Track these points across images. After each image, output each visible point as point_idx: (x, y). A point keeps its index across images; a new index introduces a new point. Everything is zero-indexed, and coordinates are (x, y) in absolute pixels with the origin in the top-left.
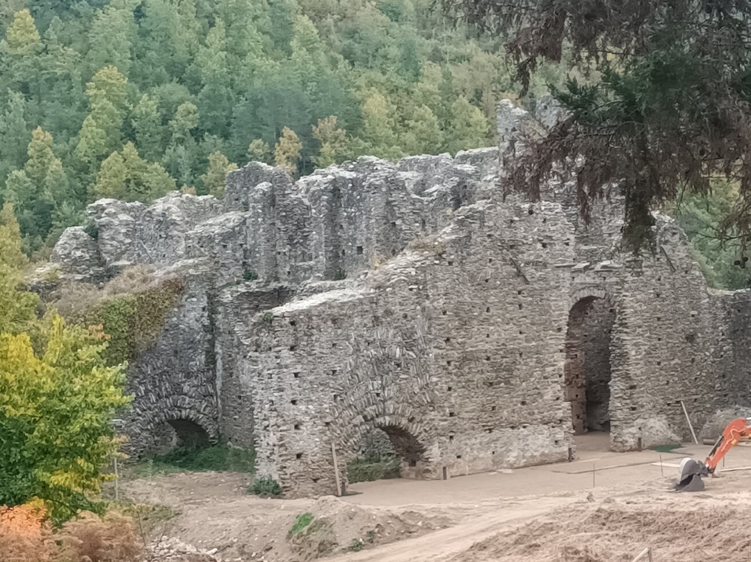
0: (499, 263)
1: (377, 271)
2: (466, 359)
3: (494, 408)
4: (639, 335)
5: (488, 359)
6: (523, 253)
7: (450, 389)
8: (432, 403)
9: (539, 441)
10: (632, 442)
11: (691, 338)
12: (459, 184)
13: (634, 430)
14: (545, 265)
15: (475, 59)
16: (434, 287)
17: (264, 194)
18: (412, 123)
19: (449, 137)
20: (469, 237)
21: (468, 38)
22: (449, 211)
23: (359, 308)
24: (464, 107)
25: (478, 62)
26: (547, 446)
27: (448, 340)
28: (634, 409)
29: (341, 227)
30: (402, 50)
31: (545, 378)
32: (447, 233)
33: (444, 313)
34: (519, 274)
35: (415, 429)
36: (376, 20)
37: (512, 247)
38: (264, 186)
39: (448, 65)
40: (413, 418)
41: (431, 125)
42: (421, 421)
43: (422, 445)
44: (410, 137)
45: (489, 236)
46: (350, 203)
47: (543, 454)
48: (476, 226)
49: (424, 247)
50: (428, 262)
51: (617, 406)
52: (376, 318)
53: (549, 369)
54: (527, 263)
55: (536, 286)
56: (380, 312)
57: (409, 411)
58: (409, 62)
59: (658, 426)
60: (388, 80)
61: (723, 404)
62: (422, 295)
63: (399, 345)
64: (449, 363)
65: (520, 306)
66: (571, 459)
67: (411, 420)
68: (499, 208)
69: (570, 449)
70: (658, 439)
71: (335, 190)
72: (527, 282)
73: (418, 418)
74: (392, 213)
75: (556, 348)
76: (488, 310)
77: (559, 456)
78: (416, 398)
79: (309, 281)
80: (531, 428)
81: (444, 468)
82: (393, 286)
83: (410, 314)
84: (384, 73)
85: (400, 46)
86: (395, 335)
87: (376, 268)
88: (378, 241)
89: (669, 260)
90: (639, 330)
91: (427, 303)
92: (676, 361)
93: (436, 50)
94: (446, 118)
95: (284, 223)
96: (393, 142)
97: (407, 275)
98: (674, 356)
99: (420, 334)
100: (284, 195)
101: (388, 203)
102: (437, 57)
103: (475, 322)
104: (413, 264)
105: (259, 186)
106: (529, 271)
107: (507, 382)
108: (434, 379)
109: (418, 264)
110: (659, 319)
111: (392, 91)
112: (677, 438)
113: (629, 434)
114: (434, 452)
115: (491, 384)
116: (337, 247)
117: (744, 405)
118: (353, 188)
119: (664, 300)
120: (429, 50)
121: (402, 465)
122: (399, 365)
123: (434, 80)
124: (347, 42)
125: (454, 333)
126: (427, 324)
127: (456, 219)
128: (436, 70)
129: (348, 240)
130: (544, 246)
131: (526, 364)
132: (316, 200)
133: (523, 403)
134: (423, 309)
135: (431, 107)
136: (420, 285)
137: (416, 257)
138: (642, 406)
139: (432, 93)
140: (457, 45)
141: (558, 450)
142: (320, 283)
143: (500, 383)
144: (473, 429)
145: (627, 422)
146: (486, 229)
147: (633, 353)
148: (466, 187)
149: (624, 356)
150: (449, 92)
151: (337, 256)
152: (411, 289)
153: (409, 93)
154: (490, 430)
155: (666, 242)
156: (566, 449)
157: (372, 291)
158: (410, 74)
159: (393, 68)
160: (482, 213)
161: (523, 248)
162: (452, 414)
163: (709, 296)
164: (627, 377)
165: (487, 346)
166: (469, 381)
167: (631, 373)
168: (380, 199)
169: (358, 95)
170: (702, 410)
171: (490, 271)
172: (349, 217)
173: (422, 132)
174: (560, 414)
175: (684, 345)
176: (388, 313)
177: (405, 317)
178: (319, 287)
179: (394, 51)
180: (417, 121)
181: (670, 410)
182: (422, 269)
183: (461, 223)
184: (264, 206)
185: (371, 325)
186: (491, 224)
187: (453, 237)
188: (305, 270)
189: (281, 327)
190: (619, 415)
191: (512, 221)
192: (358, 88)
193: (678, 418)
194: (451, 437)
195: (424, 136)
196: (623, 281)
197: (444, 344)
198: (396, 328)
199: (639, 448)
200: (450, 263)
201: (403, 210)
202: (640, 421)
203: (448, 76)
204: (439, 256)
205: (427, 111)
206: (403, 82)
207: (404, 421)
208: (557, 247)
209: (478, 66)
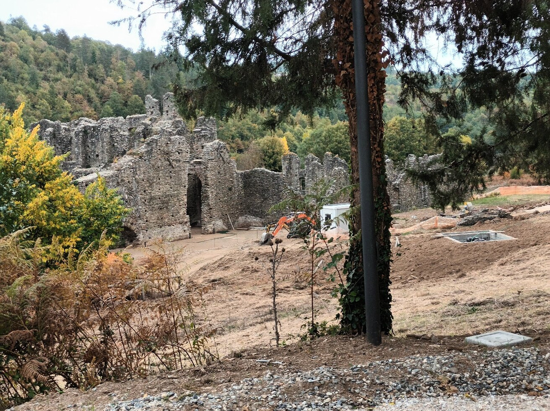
0: (163, 160)
1: (116, 164)
2: (152, 199)
3: (162, 218)
4: (213, 188)
5: (160, 199)
6: (171, 156)
7: (146, 211)
8: (139, 217)
9: (179, 230)
10: (211, 230)
11: (230, 189)
12: (145, 128)
13: (211, 225)
14: (179, 161)
15: (63, 80)
16: (139, 170)
17: (51, 133)
18: (38, 107)
19: (55, 112)
20: (152, 150)
21: (58, 71)
22: (142, 140)
23: (112, 179)
24: (60, 100)
25: (64, 82)
26: (181, 233)
27: (145, 191)
28: (211, 217)
29: (88, 146)
30: (30, 76)
31: (180, 206)
32: (143, 149)
33: (143, 180)
34: (170, 164)
35: (133, 227)
36: (17, 62)
37: (167, 154)
38: (50, 129)
39: (51, 82)
40: (133, 223)
41: (47, 108)
42: (136, 224)
43: (136, 234)
44: (38, 113)
45: (159, 149)
46: (92, 136)
47: (180, 236)
48: (154, 145)
49: (134, 154)
50: (137, 160)
51: (205, 216)
52: (118, 183)
53: (182, 202)
54: (173, 160)
55: (176, 169)
56: (119, 180)
57: (131, 220)
58: (33, 80)
59: (220, 224)
60: (25, 88)
61: (242, 215)
62: (135, 173)
63: (127, 193)
64: (145, 200)
65: (171, 178)
66: (190, 238)
67: (132, 224)
68: (163, 138)
69: (190, 234)
70: (219, 229)
71: (85, 131)
72: (173, 167)
73: (135, 223)
74: (113, 140)
75: (184, 194)
76: (159, 179)
77: (185, 236)
78: (134, 215)
79: (75, 169)
80: (175, 226)
81: (145, 243)
82: (124, 170)
83: (131, 181)
84: (22, 85)
85: (29, 74)
86: (125, 190)
87: (115, 162)
88: (107, 152)
89: (223, 159)
90: (213, 186)
91: (137, 177)
92: (226, 198)
93: (45, 76)
94: (53, 105)
95: (59, 145)
96: (31, 114)
97: (129, 165)
98: (225, 196)
99: (134, 189)
100: (59, 133)
101: (111, 136)
102: (46, 79)
103: (154, 184)
104: (131, 161)
105: (47, 130)
106: (174, 163)
107: (167, 208)
108: (140, 207)
109: (133, 161)
110: (219, 182)
111: (27, 93)
112: (226, 228)
113: (210, 227)
114: (141, 236)
115: (161, 209)
116: (86, 155)
117: (249, 215)
118: (94, 130)
119: (221, 174)
120: (42, 76)
121: (126, 242)
122: (127, 202)
123: (45, 89)
124: (5, 71)
125: (147, 188)
126: (137, 185)
127: (146, 143)
128: (46, 84)
129: (92, 152)
130: (179, 153)
131: (173, 200)
132: (77, 135)
133: (173, 216)
134: (136, 179)
135: (46, 99)
136: (134, 169)
137: (131, 158)
138: (214, 216)
139: (46, 94)
140: (54, 74)
141: (185, 234)
142: (80, 170)
143: (164, 208)
144: (155, 227)
145: (209, 222)
146: (158, 147)
147: (211, 195)
148: (147, 130)
149: (207, 197)
150: (53, 94)
151: (86, 158)
152: (131, 171)
153: (35, 94)
154: (161, 227)
155: (222, 152)
156: (188, 234)
157: (116, 172)
158: (34, 85)
159: (26, 83)
160: (157, 140)
161: (172, 154)
162: (147, 221)
163: (236, 173)
164: (209, 205)
165: (159, 194)
166: (153, 207)
167: (210, 203)
168: (107, 135)
169: (13, 94)
170: (235, 216)
171: (160, 164)
172: (92, 142)
173: (43, 110)
174: (186, 220)
175: (228, 192)
176: (122, 180)
177: (129, 182)
178: (80, 171)
179: (26, 76)
180: (40, 106)
181: (223, 217)
182: (135, 163)
183: (148, 144)
184: (51, 138)
185: (116, 186)
186: (160, 144)
187: (146, 150)
188: (71, 165)
189: (82, 187)
190: (206, 220)
191: (167, 143)
192: (12, 91)
193: (226, 220)
194: (147, 230)
195: (44, 112)
196: (207, 167)
197: (143, 193)
198: (126, 186)
199: (214, 232)
200: (145, 161)
201: (117, 139)
202: (213, 222)
203: (52, 87)
204: (141, 157)
205: (44, 101)
206: (32, 89)
207: (129, 224)
208: (184, 154)
209: (64, 83)
